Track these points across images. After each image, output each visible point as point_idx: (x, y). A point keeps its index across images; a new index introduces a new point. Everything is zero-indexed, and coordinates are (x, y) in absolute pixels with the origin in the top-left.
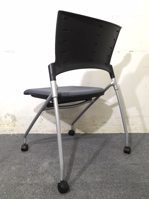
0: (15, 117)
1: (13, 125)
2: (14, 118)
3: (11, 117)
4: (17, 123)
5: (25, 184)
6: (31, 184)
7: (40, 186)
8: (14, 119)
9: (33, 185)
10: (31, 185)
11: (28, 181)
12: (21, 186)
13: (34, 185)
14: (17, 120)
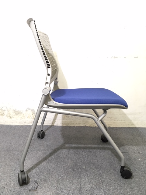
8: (34, 113)
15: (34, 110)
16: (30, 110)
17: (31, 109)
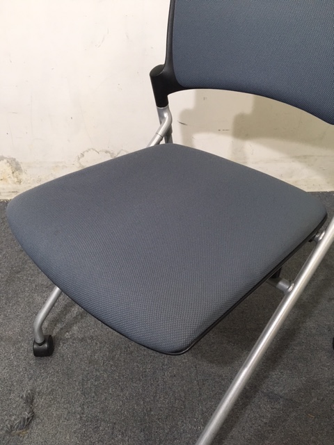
0: (17, 164)
1: (16, 180)
2: (14, 166)
3: (8, 162)
4: (23, 177)
5: (71, 340)
6: (83, 338)
7: (101, 343)
8: (16, 167)
9: (86, 341)
10: (82, 340)
11: (75, 332)
12: (64, 343)
13: (89, 341)
14: (22, 168)
15: (14, 160)
16: (5, 161)
17: (5, 158)
